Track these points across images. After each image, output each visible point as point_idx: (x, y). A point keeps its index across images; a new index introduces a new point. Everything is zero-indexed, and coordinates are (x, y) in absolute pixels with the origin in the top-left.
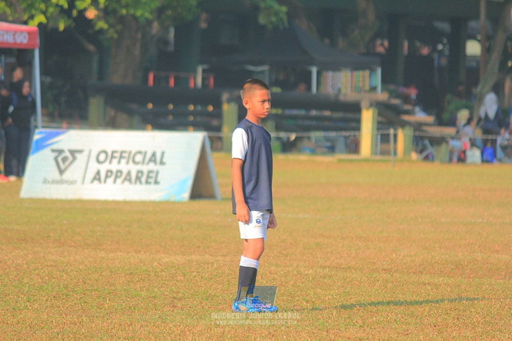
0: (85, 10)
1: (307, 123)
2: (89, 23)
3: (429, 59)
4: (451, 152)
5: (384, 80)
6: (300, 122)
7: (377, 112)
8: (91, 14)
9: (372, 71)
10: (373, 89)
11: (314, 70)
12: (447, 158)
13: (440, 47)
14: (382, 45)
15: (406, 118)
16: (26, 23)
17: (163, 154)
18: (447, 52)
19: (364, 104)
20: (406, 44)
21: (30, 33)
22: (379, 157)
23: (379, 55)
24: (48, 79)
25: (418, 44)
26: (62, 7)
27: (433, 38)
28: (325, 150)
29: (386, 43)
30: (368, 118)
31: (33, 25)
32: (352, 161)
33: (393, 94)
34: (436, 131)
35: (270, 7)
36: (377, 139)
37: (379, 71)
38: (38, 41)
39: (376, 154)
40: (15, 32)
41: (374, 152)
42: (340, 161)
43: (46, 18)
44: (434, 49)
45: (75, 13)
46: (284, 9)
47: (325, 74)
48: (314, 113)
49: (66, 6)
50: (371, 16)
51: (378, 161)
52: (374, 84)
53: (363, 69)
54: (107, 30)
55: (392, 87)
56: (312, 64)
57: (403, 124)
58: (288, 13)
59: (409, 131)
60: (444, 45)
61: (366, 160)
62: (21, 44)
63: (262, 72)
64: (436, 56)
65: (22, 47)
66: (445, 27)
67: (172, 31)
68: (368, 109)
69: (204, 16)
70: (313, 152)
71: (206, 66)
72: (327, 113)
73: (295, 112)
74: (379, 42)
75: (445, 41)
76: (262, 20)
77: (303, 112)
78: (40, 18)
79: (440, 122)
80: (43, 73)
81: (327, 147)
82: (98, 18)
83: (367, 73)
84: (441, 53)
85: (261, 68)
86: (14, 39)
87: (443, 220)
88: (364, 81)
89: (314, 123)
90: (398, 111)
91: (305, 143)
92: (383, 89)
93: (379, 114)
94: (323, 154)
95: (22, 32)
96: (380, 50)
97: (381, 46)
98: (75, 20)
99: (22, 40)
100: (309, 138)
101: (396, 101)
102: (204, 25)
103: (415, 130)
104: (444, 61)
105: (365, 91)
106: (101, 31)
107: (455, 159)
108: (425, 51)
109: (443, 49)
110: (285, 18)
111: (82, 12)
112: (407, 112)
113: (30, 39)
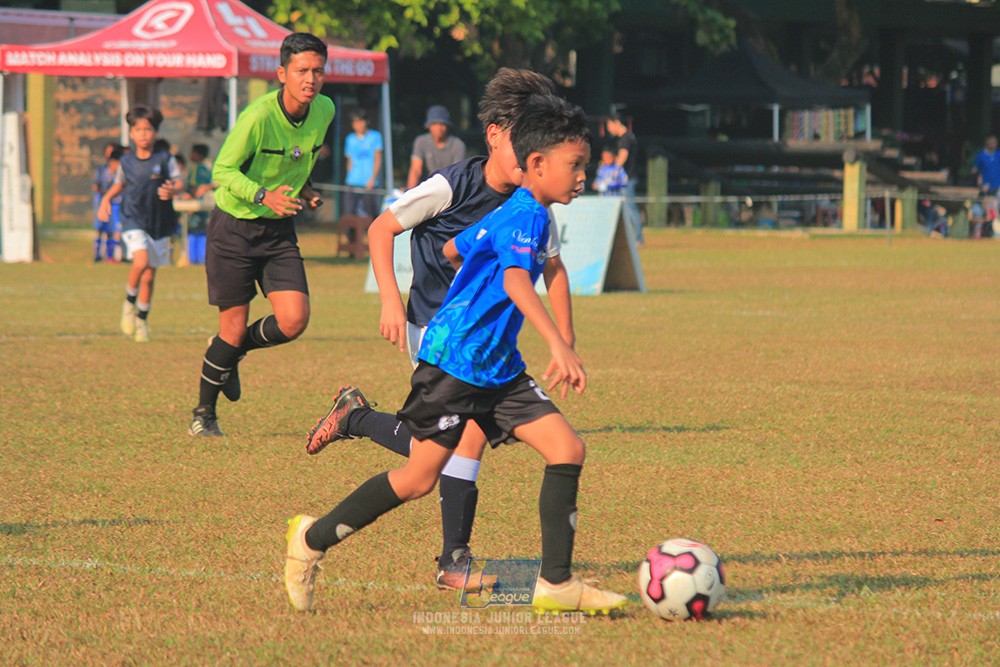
0: (451, 27)
1: (765, 184)
2: (457, 45)
3: (939, 92)
4: (972, 226)
5: (875, 123)
6: (756, 183)
7: (865, 167)
8: (460, 33)
9: (859, 109)
10: (860, 135)
11: (776, 109)
12: (966, 232)
13: (954, 75)
14: (871, 73)
15: (908, 175)
16: (369, 47)
17: (564, 228)
18: (964, 83)
19: (847, 156)
20: (905, 71)
21: (377, 62)
22: (869, 231)
23: (868, 86)
24: (401, 128)
25: (922, 71)
26: (419, 24)
27: (943, 62)
28: (791, 222)
29: (877, 71)
30: (853, 176)
31: (380, 52)
32: (831, 237)
33: (889, 142)
34: (950, 193)
35: (713, 21)
36: (866, 205)
37: (868, 109)
38: (387, 72)
39: (865, 226)
40: (356, 60)
41: (862, 225)
42: (814, 237)
43: (398, 40)
44: (946, 79)
45: (437, 31)
46: (732, 23)
47: (790, 114)
48: (776, 169)
49: (425, 22)
50: (856, 31)
51: (868, 236)
52: (861, 127)
53: (846, 106)
54: (482, 57)
55: (885, 132)
56: (773, 102)
57: (903, 185)
58: (736, 29)
59: (911, 195)
60: (959, 72)
61: (851, 236)
62: (364, 77)
63: (702, 113)
64: (948, 88)
65: (365, 81)
66: (961, 46)
67: (573, 56)
68: (853, 163)
69: (617, 35)
70: (775, 225)
71: (621, 106)
72: (794, 170)
73: (749, 169)
74: (867, 69)
75: (961, 67)
76: (701, 38)
77: (760, 169)
78: (389, 41)
79: (955, 180)
80: (395, 119)
81: (795, 218)
82: (469, 38)
83: (851, 112)
84: (955, 83)
85: (699, 108)
86: (354, 69)
87: (963, 317)
88: (846, 123)
89: (776, 184)
90: (896, 166)
91: (765, 214)
92: (874, 136)
93: (870, 170)
94: (790, 227)
95: (365, 59)
96: (869, 80)
97: (870, 76)
98: (438, 41)
99: (366, 71)
100: (769, 205)
101: (893, 153)
102: (618, 49)
103: (920, 192)
104: (960, 96)
105: (849, 138)
106: (474, 58)
107: (978, 233)
108: (933, 83)
109: (958, 78)
110: (733, 35)
111: (447, 31)
112: (910, 168)
113: (376, 70)
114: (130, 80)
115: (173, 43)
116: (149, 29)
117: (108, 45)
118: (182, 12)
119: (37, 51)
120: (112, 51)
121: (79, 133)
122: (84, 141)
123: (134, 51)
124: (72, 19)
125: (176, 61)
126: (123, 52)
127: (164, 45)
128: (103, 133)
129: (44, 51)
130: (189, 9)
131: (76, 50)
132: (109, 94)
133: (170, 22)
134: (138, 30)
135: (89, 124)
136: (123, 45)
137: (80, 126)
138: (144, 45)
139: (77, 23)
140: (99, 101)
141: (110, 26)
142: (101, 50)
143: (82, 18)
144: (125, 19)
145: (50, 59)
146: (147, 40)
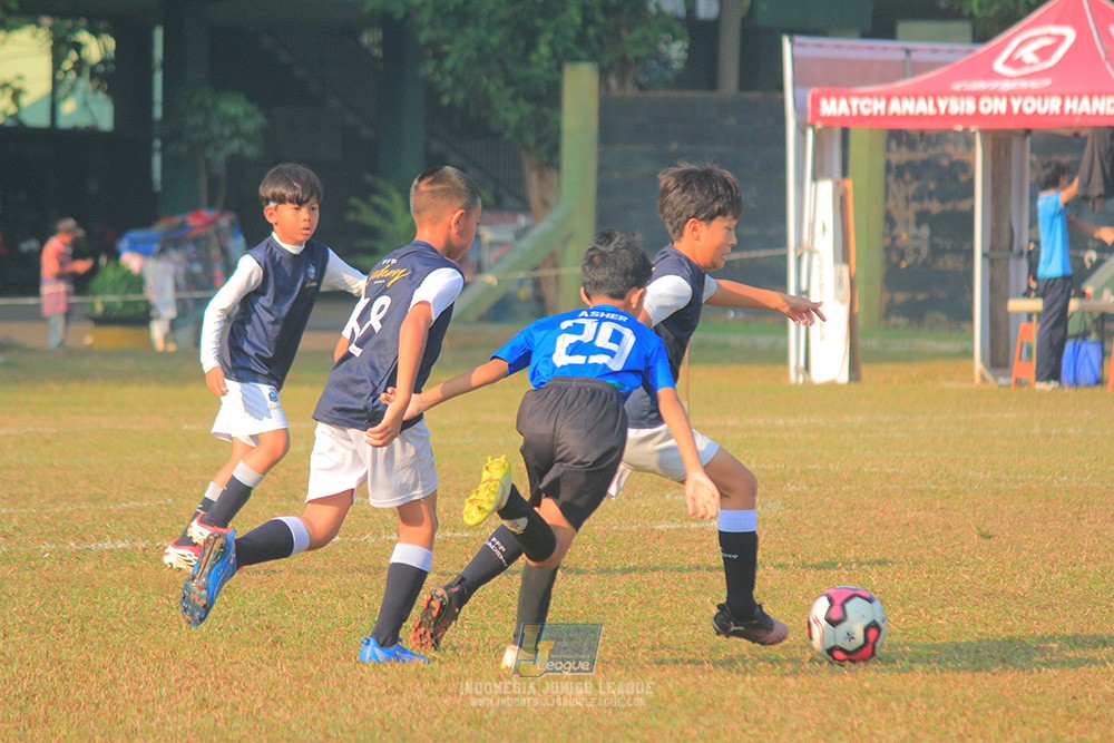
114: (984, 132)
115: (1047, 82)
116: (1013, 62)
117: (957, 87)
118: (1061, 38)
119: (861, 96)
120: (963, 94)
121: (915, 206)
122: (922, 218)
123: (992, 94)
124: (908, 52)
125: (1053, 105)
126: (977, 96)
127: (1034, 84)
128: (949, 206)
129: (871, 96)
130: (1070, 34)
131: (914, 94)
132: (956, 152)
133: (1044, 53)
134: (999, 66)
135: (930, 195)
136: (979, 85)
137: (918, 197)
138: (1006, 86)
139: (915, 56)
140: (945, 162)
141: (961, 59)
142: (949, 94)
143: (923, 50)
144: (981, 49)
145: (878, 106)
146: (1011, 78)
